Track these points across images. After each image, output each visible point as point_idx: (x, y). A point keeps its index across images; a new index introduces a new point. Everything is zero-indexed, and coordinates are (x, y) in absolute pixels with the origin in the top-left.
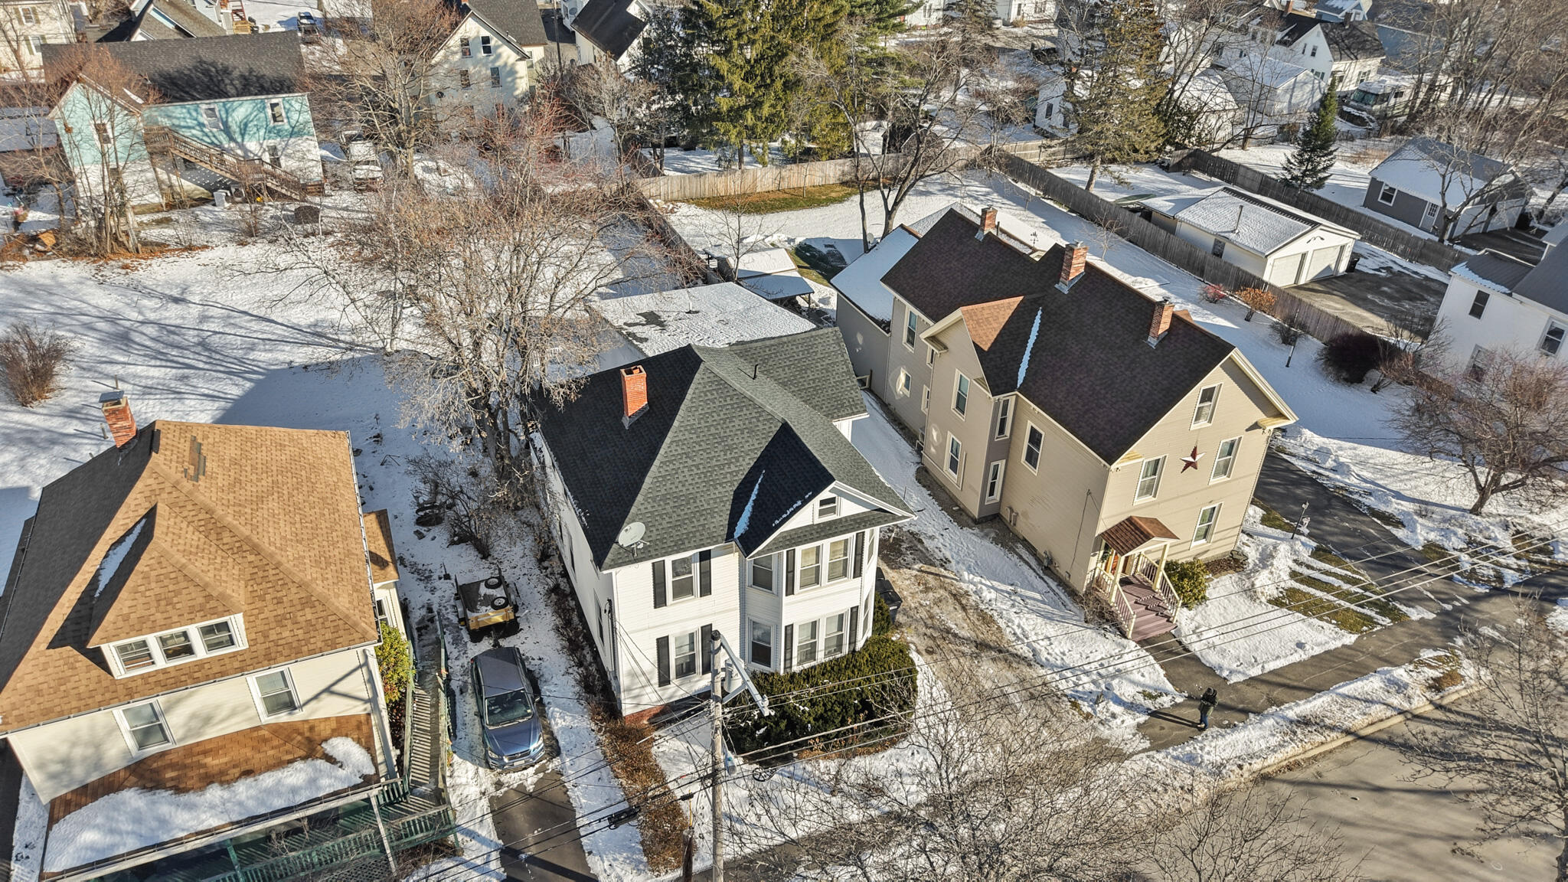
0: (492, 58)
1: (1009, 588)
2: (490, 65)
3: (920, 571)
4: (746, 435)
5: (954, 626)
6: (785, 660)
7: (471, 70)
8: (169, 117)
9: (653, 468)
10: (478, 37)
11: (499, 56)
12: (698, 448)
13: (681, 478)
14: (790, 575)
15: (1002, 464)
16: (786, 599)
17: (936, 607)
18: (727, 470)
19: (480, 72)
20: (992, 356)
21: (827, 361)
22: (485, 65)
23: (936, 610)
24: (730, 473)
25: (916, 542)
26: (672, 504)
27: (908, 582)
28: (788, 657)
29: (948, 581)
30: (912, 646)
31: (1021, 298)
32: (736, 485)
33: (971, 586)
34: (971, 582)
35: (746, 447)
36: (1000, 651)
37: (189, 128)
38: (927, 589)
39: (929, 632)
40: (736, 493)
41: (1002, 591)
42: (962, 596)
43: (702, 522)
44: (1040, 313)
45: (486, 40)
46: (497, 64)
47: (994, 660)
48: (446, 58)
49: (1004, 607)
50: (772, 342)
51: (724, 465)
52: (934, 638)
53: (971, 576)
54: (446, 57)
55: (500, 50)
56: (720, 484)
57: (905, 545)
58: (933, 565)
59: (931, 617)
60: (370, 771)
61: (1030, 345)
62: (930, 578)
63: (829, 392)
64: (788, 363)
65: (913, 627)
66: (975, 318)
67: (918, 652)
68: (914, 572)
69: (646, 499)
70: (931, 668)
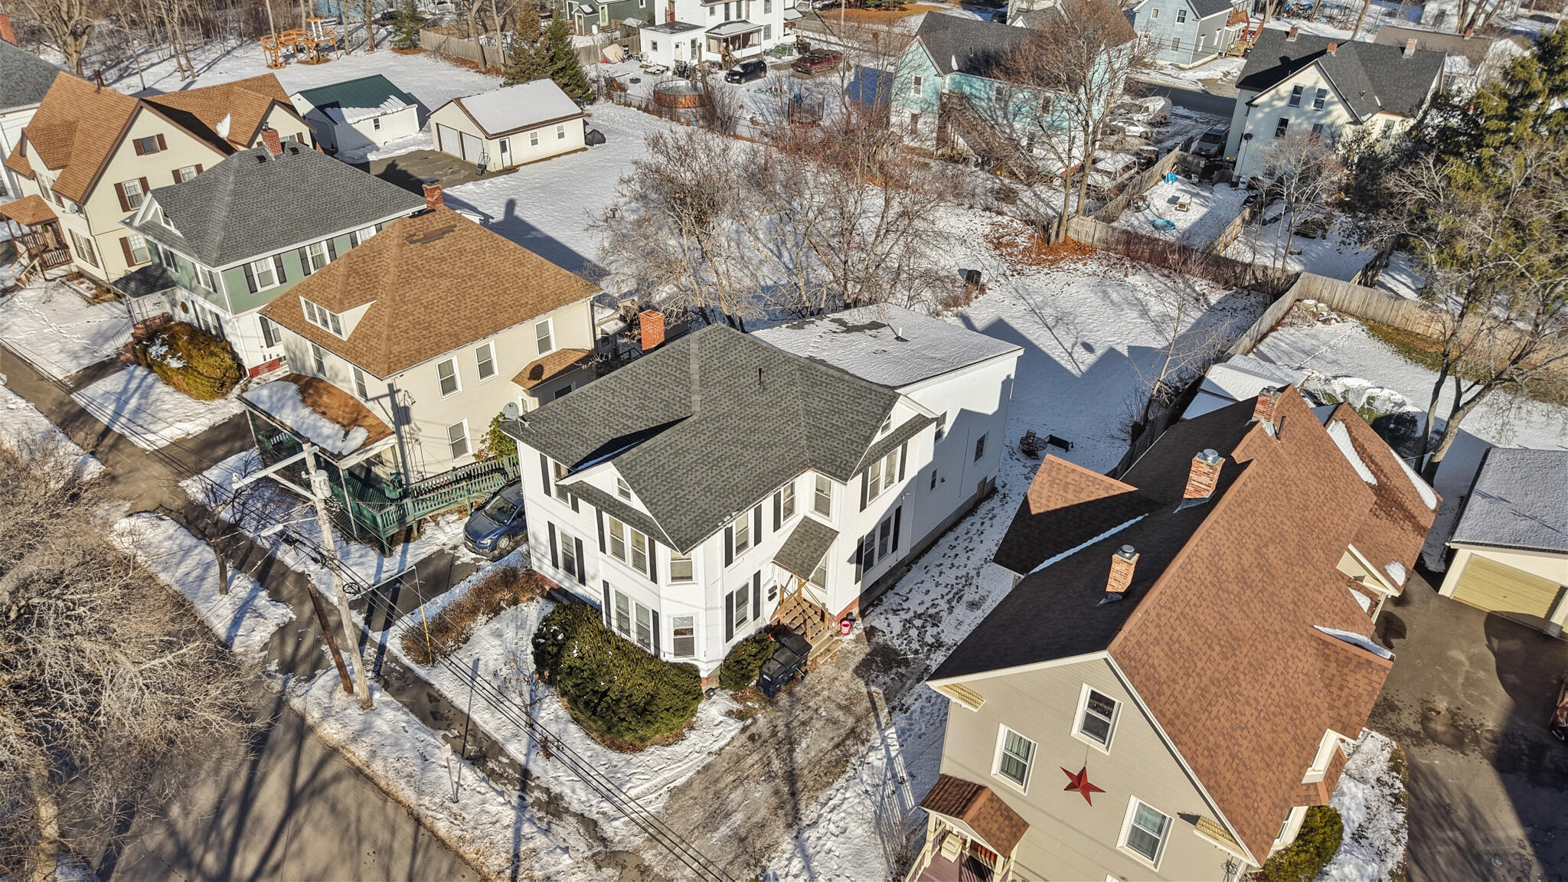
0: (1320, 113)
1: (903, 773)
2: (1314, 121)
3: (870, 694)
4: (662, 406)
5: (804, 745)
6: (606, 614)
7: (1292, 121)
8: (971, 86)
9: (587, 386)
10: (1313, 88)
11: (1329, 113)
12: (625, 392)
13: (594, 405)
14: (601, 533)
17: (822, 723)
18: (624, 421)
19: (1301, 124)
20: (1033, 523)
21: (860, 418)
22: (1309, 119)
23: (818, 724)
24: (625, 425)
26: (572, 418)
27: (844, 689)
29: (873, 720)
30: (750, 721)
31: (1133, 489)
32: (619, 435)
33: (879, 741)
34: (884, 740)
35: (652, 415)
36: (793, 794)
37: (980, 99)
38: (846, 709)
39: (781, 727)
40: (615, 440)
41: (893, 769)
42: (858, 737)
43: (573, 443)
44: (1140, 518)
45: (1322, 93)
46: (1323, 121)
47: (776, 792)
48: (1269, 104)
49: (865, 778)
51: (626, 416)
52: (774, 734)
53: (895, 736)
54: (1272, 99)
55: (1331, 108)
56: (610, 427)
57: (902, 670)
58: (888, 700)
59: (804, 723)
60: (345, 453)
61: (1090, 542)
62: (866, 704)
63: (835, 444)
64: (829, 398)
65: (779, 714)
66: (1054, 474)
67: (744, 730)
68: (864, 690)
69: (563, 403)
70: (728, 744)
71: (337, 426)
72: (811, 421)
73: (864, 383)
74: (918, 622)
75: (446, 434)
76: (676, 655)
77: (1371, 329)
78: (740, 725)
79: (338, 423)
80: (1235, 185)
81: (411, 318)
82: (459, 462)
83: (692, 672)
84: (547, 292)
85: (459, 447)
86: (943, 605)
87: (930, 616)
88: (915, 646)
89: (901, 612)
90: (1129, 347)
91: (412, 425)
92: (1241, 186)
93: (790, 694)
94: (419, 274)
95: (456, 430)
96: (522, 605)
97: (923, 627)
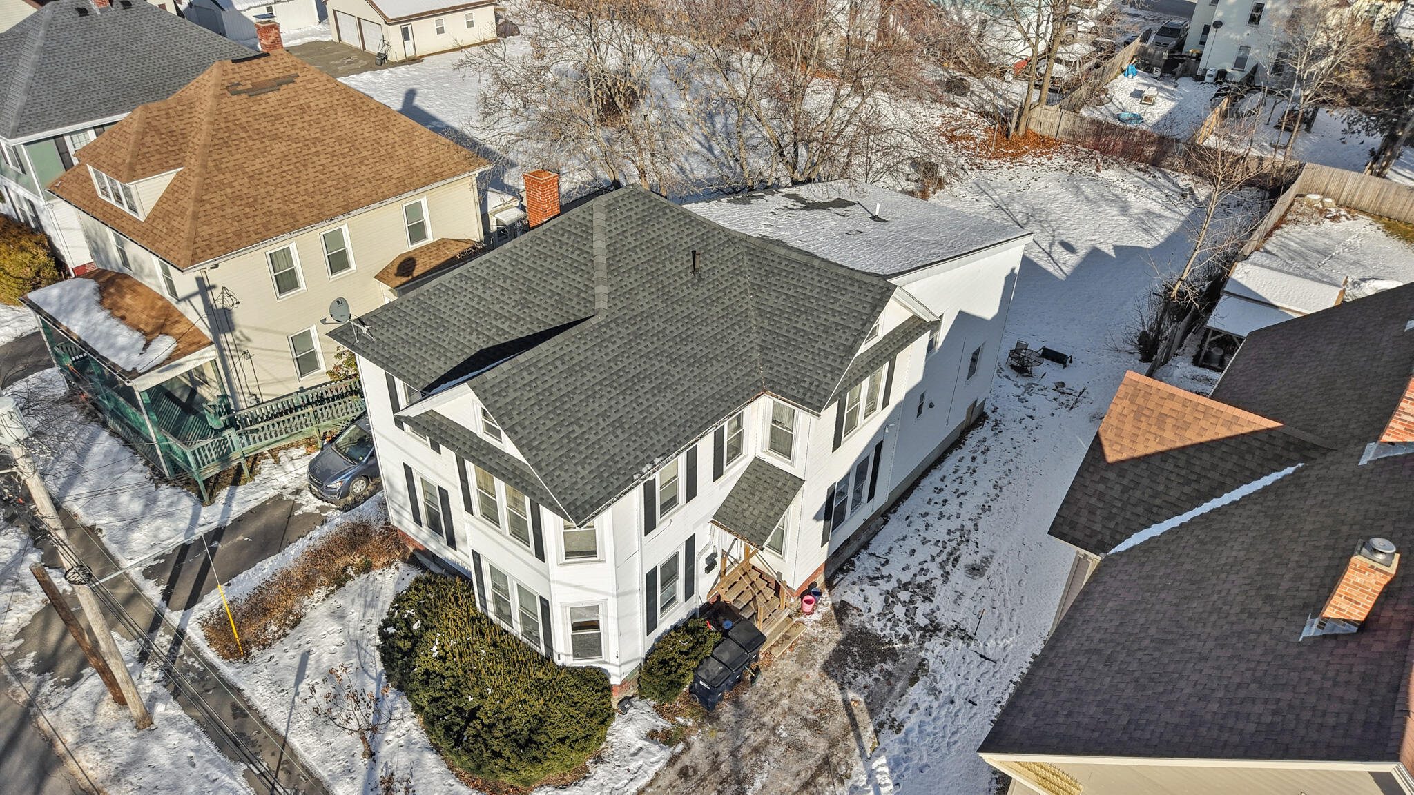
3: (847, 704)
4: (552, 301)
5: (758, 784)
6: (480, 596)
7: (1268, 6)
12: (500, 282)
13: (457, 302)
14: (465, 485)
17: (782, 749)
18: (498, 323)
19: (1277, 10)
20: (1112, 476)
21: (838, 319)
23: (777, 751)
24: (499, 329)
25: (906, 676)
26: (425, 319)
27: (811, 696)
28: (482, 593)
29: (853, 743)
30: (680, 747)
31: (1273, 424)
32: (491, 344)
33: (864, 778)
34: (871, 775)
35: (538, 315)
38: (815, 726)
39: (725, 756)
40: (482, 353)
42: (833, 772)
43: (427, 356)
44: (1289, 470)
50: (799, 258)
51: (502, 316)
52: (715, 767)
53: (886, 769)
56: (479, 333)
57: (889, 666)
58: (872, 712)
59: (756, 750)
60: (140, 369)
61: (1206, 507)
62: (842, 719)
63: (801, 357)
64: (791, 293)
65: (721, 735)
66: (1140, 401)
67: (673, 760)
68: (838, 697)
69: (415, 298)
70: (650, 785)
71: (137, 334)
72: (766, 325)
73: (841, 271)
74: (904, 596)
75: (286, 346)
76: (576, 655)
77: (1387, 227)
78: (667, 753)
79: (139, 330)
80: (1200, 79)
81: (229, 190)
82: (309, 381)
83: (597, 681)
84: (418, 164)
85: (306, 363)
86: (935, 571)
87: (919, 586)
88: (903, 630)
89: (881, 581)
90: (1115, 247)
91: (237, 333)
92: (1207, 79)
93: (737, 703)
94: (243, 135)
95: (301, 341)
96: (375, 573)
97: (911, 602)
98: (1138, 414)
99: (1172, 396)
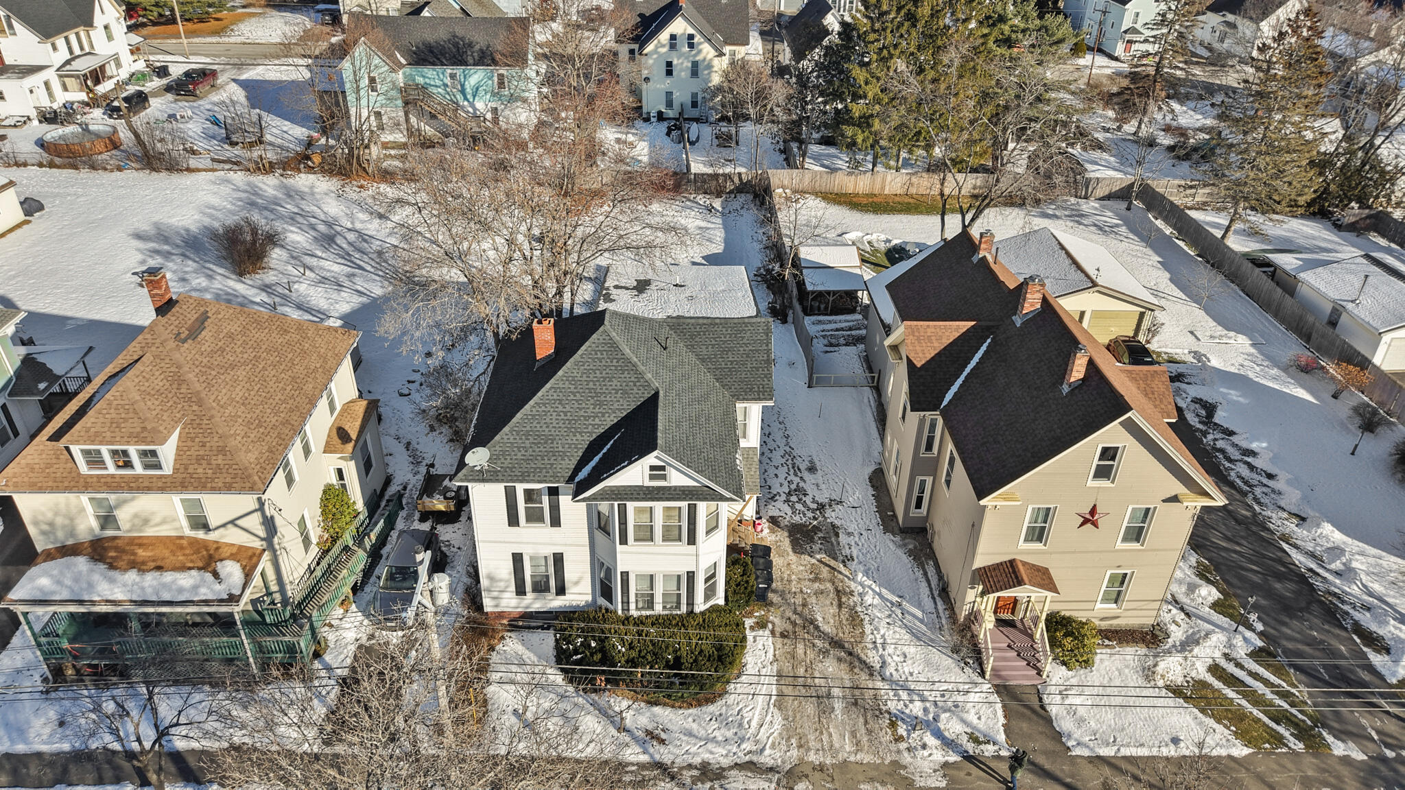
0: (693, 52)
1: (895, 599)
2: (691, 59)
3: (820, 561)
4: (619, 395)
5: (820, 619)
6: (622, 602)
7: (675, 62)
8: (424, 77)
9: (527, 407)
10: (684, 34)
11: (700, 52)
12: (572, 397)
13: (548, 420)
14: (623, 526)
15: (929, 480)
16: (619, 548)
17: (814, 597)
18: (590, 421)
19: (682, 63)
20: (923, 373)
21: (750, 348)
22: (687, 58)
23: (813, 600)
24: (593, 425)
25: (832, 534)
26: (532, 440)
27: (802, 568)
28: (625, 600)
29: (841, 577)
30: (770, 626)
31: (973, 323)
32: (594, 436)
33: (860, 588)
34: (861, 584)
35: (616, 406)
36: (850, 654)
37: (436, 86)
38: (816, 579)
39: (794, 617)
40: (592, 444)
41: (887, 600)
42: (845, 593)
43: (552, 461)
44: (989, 341)
45: (691, 37)
46: (697, 59)
47: (840, 660)
48: (655, 51)
49: (879, 615)
50: (705, 321)
51: (590, 417)
52: (794, 624)
53: (865, 578)
54: (657, 47)
55: (701, 47)
56: (580, 433)
57: (820, 535)
58: (835, 559)
59: (804, 605)
60: (237, 592)
61: (968, 370)
62: (825, 570)
63: (743, 376)
64: (713, 342)
65: (782, 609)
66: (917, 334)
67: (773, 632)
68: (814, 561)
69: (511, 431)
70: (775, 649)
71: (194, 572)
72: (710, 366)
73: (736, 321)
74: (794, 498)
75: (297, 532)
76: (704, 602)
77: (824, 198)
78: (767, 632)
79: (190, 568)
80: (647, 120)
81: (240, 420)
82: (311, 558)
85: (307, 541)
86: (796, 480)
87: (795, 490)
88: (810, 514)
89: (777, 497)
91: (279, 535)
92: (652, 119)
93: (774, 591)
94: (214, 373)
95: (302, 524)
96: (499, 647)
97: (800, 500)
98: (918, 339)
99: (928, 326)
